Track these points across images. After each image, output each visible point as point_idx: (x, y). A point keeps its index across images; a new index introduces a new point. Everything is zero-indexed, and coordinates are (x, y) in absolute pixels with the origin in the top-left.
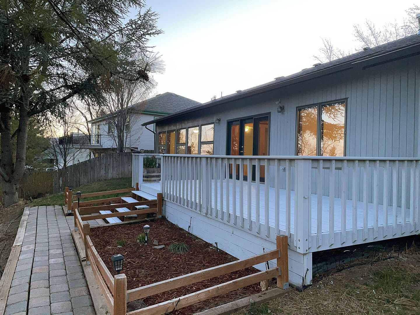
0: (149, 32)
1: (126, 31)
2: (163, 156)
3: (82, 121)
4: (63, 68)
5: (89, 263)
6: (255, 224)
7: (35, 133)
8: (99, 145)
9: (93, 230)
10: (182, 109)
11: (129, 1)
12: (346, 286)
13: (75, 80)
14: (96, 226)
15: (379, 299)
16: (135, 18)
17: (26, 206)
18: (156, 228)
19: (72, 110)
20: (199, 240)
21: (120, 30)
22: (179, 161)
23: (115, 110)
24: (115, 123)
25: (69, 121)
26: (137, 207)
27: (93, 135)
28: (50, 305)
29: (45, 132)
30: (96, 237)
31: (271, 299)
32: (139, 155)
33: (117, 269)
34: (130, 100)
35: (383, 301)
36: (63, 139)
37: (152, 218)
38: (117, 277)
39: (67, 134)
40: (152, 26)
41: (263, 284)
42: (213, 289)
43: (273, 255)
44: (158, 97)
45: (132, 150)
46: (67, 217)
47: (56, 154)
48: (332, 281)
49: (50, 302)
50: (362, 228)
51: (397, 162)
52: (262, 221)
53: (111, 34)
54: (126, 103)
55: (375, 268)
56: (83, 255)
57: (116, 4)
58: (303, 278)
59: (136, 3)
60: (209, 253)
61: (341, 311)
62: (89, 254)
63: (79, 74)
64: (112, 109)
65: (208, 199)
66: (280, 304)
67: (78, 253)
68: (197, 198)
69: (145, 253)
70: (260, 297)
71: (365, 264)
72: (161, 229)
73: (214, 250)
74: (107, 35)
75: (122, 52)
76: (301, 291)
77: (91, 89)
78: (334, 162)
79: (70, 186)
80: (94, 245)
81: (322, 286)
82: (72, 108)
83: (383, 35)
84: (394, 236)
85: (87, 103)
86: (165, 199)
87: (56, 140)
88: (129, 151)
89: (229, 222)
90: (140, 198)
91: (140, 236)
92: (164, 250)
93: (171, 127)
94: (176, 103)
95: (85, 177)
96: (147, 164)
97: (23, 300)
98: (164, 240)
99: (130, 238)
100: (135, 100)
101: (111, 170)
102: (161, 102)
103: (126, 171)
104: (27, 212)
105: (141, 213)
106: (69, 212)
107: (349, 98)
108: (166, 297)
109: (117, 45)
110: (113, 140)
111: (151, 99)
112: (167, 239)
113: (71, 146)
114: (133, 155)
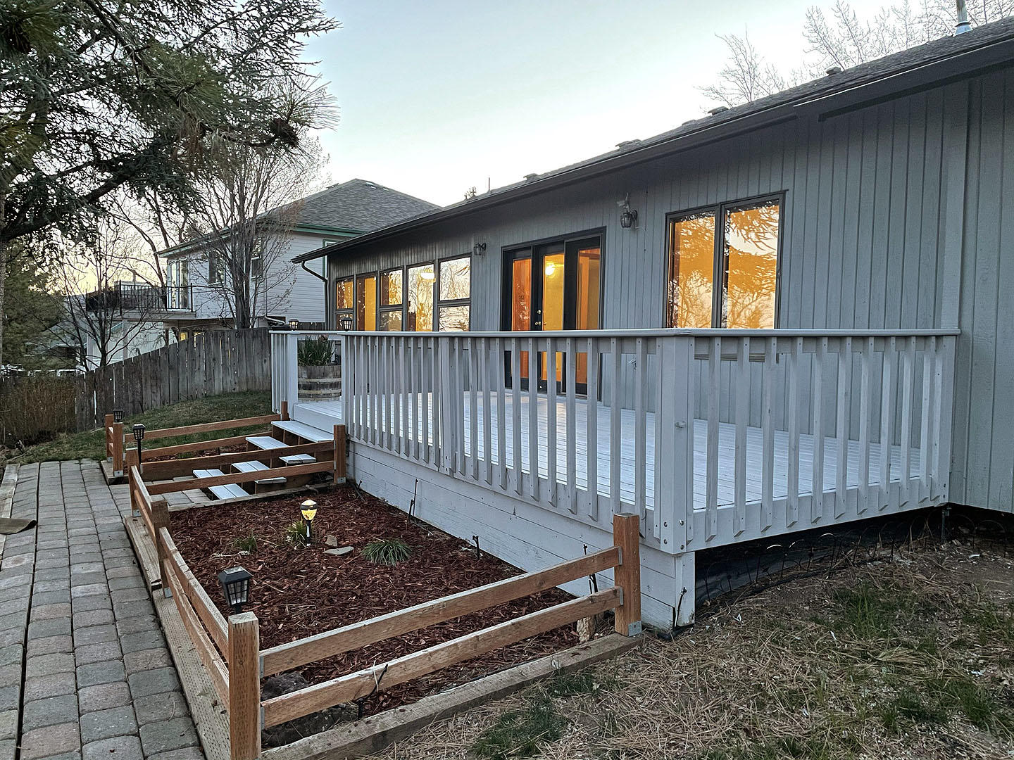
0: (304, 26)
1: (245, 21)
2: (347, 336)
3: (144, 252)
4: (89, 118)
5: (168, 592)
6: (565, 489)
7: (24, 284)
8: (187, 311)
9: (176, 515)
10: (392, 221)
12: (771, 626)
13: (119, 148)
14: (185, 505)
15: (845, 651)
17: (10, 463)
18: (331, 508)
19: (115, 224)
20: (436, 533)
21: (230, 19)
23: (226, 225)
24: (226, 255)
25: (109, 253)
26: (286, 459)
27: (173, 285)
28: (76, 693)
29: (49, 280)
31: (600, 659)
32: (286, 334)
33: (234, 602)
34: (263, 199)
35: (854, 655)
36: (97, 298)
37: (323, 485)
38: (236, 619)
39: (106, 284)
40: (311, 10)
41: (582, 626)
42: (465, 641)
43: (606, 559)
44: (331, 190)
45: (270, 323)
46: (113, 487)
47: (79, 335)
48: (739, 615)
49: (77, 684)
50: (809, 494)
51: (893, 340)
52: (582, 483)
53: (207, 30)
54: (251, 207)
55: (838, 582)
56: (154, 574)
58: (674, 609)
60: (458, 561)
61: (759, 680)
62: (169, 571)
63: (128, 133)
64: (217, 223)
65: (456, 435)
66: (620, 669)
67: (142, 572)
68: (430, 435)
69: (306, 566)
70: (575, 657)
71: (816, 575)
72: (344, 509)
73: (472, 553)
74: (196, 32)
75: (237, 75)
76: (670, 640)
77: (161, 171)
78: (747, 341)
79: (117, 412)
80: (180, 551)
81: (717, 627)
82: (116, 219)
83: (875, 38)
84: (882, 510)
85: (152, 206)
86: (352, 439)
87: (79, 301)
88: (263, 325)
89: (504, 487)
90: (291, 438)
91: (294, 525)
92: (351, 557)
93: (365, 264)
94: (378, 206)
95: (155, 391)
96: (307, 356)
97: (8, 684)
98: (353, 535)
99: (268, 533)
100: (275, 199)
101: (219, 372)
102: (340, 203)
103: (257, 375)
104: (11, 476)
105: (294, 473)
106: (117, 475)
107: (788, 190)
108: (356, 663)
109: (223, 58)
110: (222, 299)
111: (313, 196)
112: (359, 532)
113: (117, 315)
114: (272, 335)
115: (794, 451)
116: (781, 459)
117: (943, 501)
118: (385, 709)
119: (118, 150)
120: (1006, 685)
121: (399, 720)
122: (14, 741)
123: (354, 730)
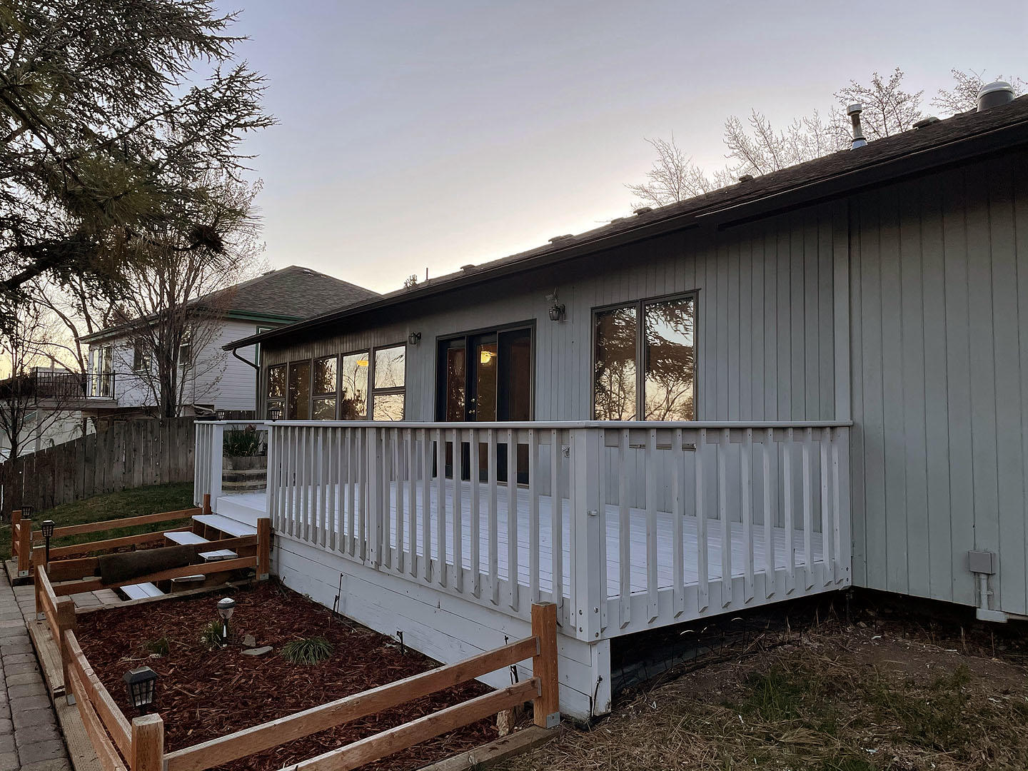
0: (242, 122)
1: (183, 114)
2: (274, 427)
3: (64, 338)
4: (14, 204)
5: (72, 699)
6: (487, 580)
8: (109, 398)
9: (85, 618)
10: (329, 308)
11: (192, 44)
12: (682, 712)
13: (44, 233)
14: (94, 607)
15: (751, 734)
16: (205, 84)
18: (252, 606)
19: (35, 309)
20: (361, 629)
21: (167, 112)
22: (320, 438)
23: (154, 311)
24: (153, 342)
25: (27, 339)
26: (206, 555)
27: (94, 373)
30: (93, 635)
31: (518, 752)
32: (212, 425)
33: (139, 704)
34: (196, 285)
35: (758, 737)
36: (10, 385)
37: (244, 582)
38: (139, 721)
39: (22, 371)
40: (249, 106)
41: (502, 719)
42: (380, 739)
43: (524, 649)
44: (267, 276)
45: (197, 411)
46: (17, 588)
48: (654, 703)
50: (719, 580)
51: (791, 431)
52: (503, 573)
53: (142, 122)
54: (182, 293)
55: (750, 666)
56: (56, 680)
57: (157, 49)
58: (591, 698)
59: (210, 49)
60: (381, 658)
61: (669, 767)
62: (72, 675)
63: (55, 219)
64: (145, 308)
65: (382, 527)
66: (537, 762)
67: (43, 678)
68: (356, 527)
69: (220, 668)
70: (492, 751)
71: (728, 660)
72: (265, 607)
73: (396, 650)
74: (131, 123)
75: (172, 166)
76: (587, 730)
77: (87, 259)
78: (653, 433)
79: (25, 508)
80: (86, 655)
81: (633, 715)
82: (36, 304)
83: (789, 146)
84: (789, 594)
85: (76, 292)
86: (276, 533)
88: (190, 413)
89: (429, 579)
90: (211, 533)
91: (210, 625)
92: (270, 657)
93: (299, 352)
94: (315, 293)
95: (68, 485)
96: (233, 446)
98: (273, 634)
99: (182, 634)
100: (208, 285)
101: (140, 463)
102: (276, 290)
103: (180, 465)
105: (213, 570)
106: (22, 575)
107: (700, 289)
108: (268, 768)
109: (158, 149)
110: (147, 387)
111: (249, 282)
112: (279, 630)
113: (31, 403)
114: (197, 425)
115: (704, 536)
116: (691, 545)
117: (846, 584)
119: (43, 236)
120: (896, 762)
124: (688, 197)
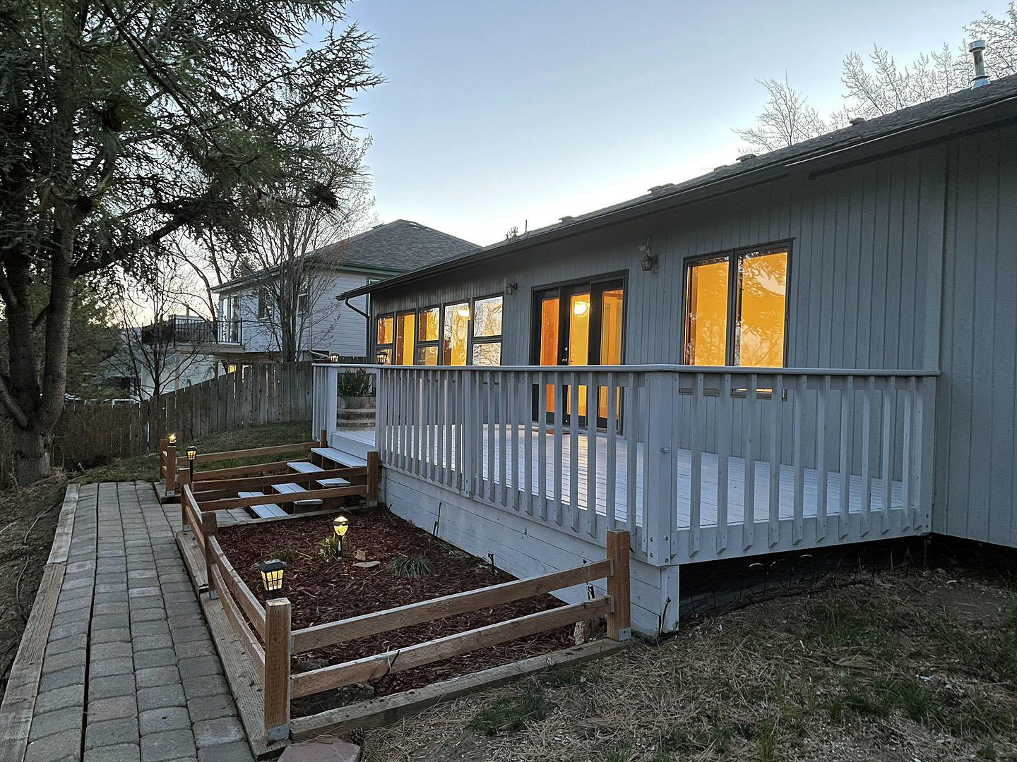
0: (353, 82)
1: (299, 76)
2: (381, 369)
3: (198, 288)
4: (153, 164)
5: (214, 594)
6: (569, 509)
7: (85, 317)
8: (237, 344)
9: (224, 530)
10: (432, 260)
11: (307, 6)
12: (746, 634)
13: (180, 192)
14: (231, 522)
15: (810, 657)
17: (70, 483)
18: (363, 528)
19: (173, 261)
20: (457, 552)
21: (286, 74)
22: (422, 381)
23: (275, 263)
24: (275, 292)
25: (166, 289)
26: (323, 482)
27: (224, 320)
28: (134, 673)
29: (108, 314)
30: (230, 545)
31: (590, 658)
32: (328, 367)
33: (271, 588)
34: (312, 238)
35: (816, 660)
36: (153, 331)
37: (357, 508)
38: (272, 603)
39: (162, 318)
40: (360, 65)
41: (578, 631)
42: (469, 635)
43: (598, 570)
44: (376, 230)
45: (314, 356)
46: (166, 506)
47: (135, 366)
48: (721, 626)
49: (134, 667)
50: (791, 519)
51: (872, 379)
52: (583, 503)
53: (263, 85)
54: (300, 247)
55: (818, 600)
56: (201, 579)
57: (275, 13)
58: (660, 617)
59: (323, 10)
60: (474, 576)
61: (727, 678)
62: (215, 573)
63: (189, 178)
64: (267, 260)
65: (476, 461)
66: (608, 668)
67: (190, 578)
68: (453, 461)
69: (336, 576)
70: (569, 656)
71: (799, 594)
72: (374, 529)
73: (487, 570)
74: (253, 85)
75: (290, 126)
76: (656, 645)
77: (218, 214)
78: (728, 377)
80: (227, 556)
81: (699, 635)
82: (174, 257)
83: (914, 84)
84: (863, 536)
85: (208, 246)
86: (384, 465)
87: (136, 334)
88: (307, 358)
89: (517, 508)
90: (329, 463)
91: (328, 540)
92: (378, 570)
93: (405, 302)
94: (420, 246)
95: (204, 420)
96: (346, 387)
97: (75, 665)
98: (380, 551)
99: (304, 547)
100: (322, 239)
101: (264, 402)
102: (384, 243)
103: (300, 405)
104: (72, 494)
105: (330, 495)
106: (169, 495)
107: (795, 238)
109: (278, 110)
110: (270, 333)
111: (360, 235)
112: (386, 549)
113: (171, 347)
114: (315, 368)
117: (925, 530)
118: (398, 691)
119: (179, 194)
120: (949, 689)
121: (409, 700)
122: (82, 708)
123: (369, 706)
124: (800, 141)
